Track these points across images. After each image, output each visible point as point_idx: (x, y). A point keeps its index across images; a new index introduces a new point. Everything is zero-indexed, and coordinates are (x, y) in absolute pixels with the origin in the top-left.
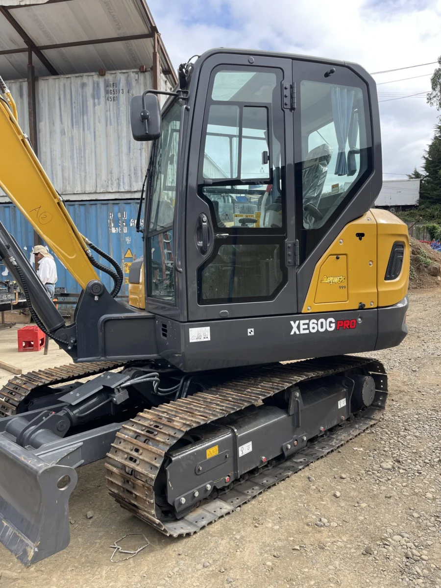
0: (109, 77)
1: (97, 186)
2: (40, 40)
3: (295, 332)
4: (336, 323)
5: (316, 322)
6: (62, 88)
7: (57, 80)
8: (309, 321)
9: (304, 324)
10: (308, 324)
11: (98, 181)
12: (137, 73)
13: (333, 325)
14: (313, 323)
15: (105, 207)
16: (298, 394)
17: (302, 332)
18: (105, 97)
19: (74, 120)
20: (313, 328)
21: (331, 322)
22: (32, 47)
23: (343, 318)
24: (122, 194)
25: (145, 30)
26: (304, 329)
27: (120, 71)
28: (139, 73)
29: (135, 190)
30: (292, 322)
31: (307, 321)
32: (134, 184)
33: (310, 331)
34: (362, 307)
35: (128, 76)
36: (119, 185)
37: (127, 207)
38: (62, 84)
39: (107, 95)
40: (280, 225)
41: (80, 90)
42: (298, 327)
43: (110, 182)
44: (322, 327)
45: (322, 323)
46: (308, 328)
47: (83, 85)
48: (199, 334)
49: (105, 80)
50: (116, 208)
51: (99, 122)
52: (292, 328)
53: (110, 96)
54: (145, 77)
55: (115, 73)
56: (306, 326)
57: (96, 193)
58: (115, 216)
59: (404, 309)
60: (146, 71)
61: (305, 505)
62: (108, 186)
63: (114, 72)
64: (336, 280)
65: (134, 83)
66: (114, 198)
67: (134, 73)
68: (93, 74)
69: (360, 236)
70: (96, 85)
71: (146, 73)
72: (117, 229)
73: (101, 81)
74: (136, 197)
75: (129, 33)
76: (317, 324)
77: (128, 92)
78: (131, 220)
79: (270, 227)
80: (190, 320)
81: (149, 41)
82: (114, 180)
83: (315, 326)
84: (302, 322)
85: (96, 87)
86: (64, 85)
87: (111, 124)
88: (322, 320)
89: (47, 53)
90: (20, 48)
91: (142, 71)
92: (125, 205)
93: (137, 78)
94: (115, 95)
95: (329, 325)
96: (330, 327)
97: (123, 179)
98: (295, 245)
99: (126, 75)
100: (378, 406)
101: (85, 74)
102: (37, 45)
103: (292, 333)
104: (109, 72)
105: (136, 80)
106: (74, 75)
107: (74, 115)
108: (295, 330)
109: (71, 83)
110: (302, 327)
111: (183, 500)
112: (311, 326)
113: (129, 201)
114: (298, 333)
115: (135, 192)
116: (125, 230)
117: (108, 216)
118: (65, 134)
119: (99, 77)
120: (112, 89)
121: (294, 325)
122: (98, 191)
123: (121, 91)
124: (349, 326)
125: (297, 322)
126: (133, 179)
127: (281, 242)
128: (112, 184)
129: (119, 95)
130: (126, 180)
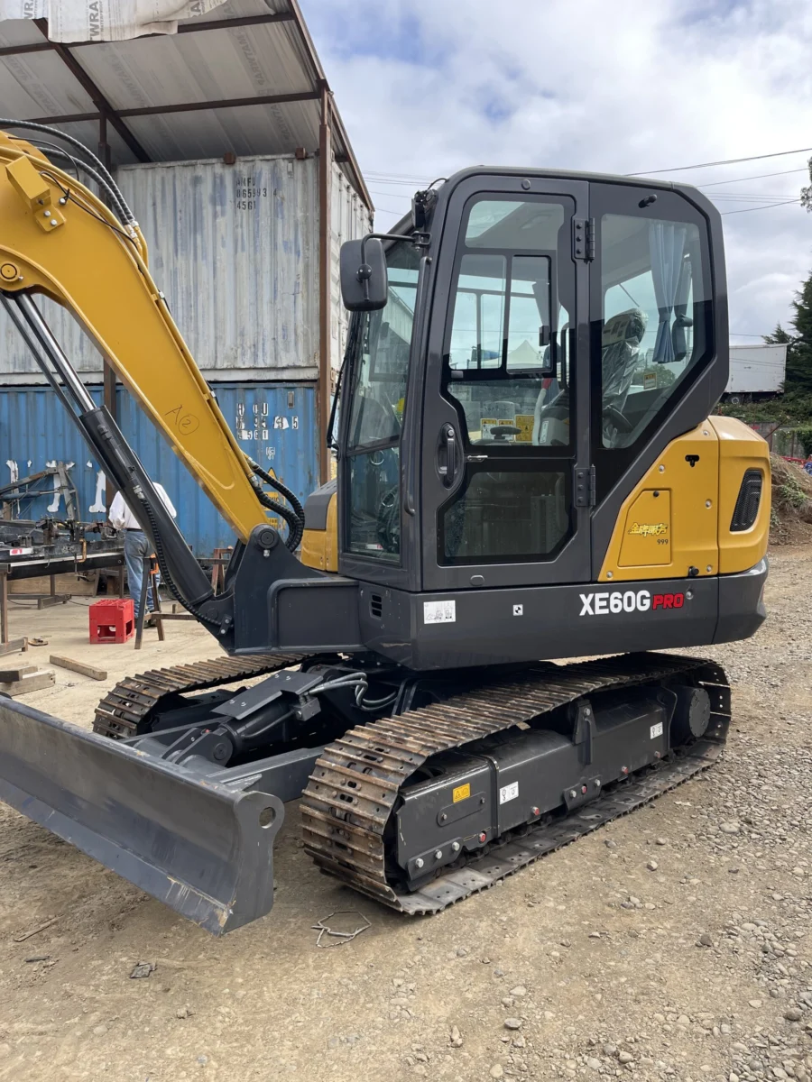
0: (242, 167)
1: (216, 357)
2: (120, 98)
3: (587, 612)
4: (652, 598)
5: (620, 596)
6: (159, 186)
7: (150, 172)
8: (610, 595)
9: (601, 600)
10: (608, 600)
11: (219, 348)
12: (290, 160)
13: (647, 602)
14: (616, 598)
15: (229, 395)
16: (588, 712)
17: (598, 612)
18: (235, 202)
19: (179, 242)
20: (616, 606)
21: (643, 597)
22: (106, 111)
23: (663, 590)
24: (261, 372)
25: (304, 85)
26: (601, 607)
27: (261, 157)
28: (295, 161)
29: (284, 365)
30: (582, 596)
31: (606, 595)
32: (282, 353)
33: (610, 611)
34: (693, 574)
35: (275, 166)
36: (255, 356)
37: (270, 395)
38: (158, 178)
39: (238, 200)
40: (566, 442)
41: (190, 189)
42: (592, 604)
43: (239, 351)
44: (629, 605)
45: (629, 598)
46: (608, 606)
47: (196, 181)
48: (439, 612)
49: (235, 173)
50: (250, 396)
51: (223, 245)
52: (582, 605)
53: (244, 200)
54: (305, 169)
55: (252, 161)
56: (604, 603)
57: (214, 369)
58: (248, 412)
59: (762, 577)
60: (307, 158)
61: (604, 879)
62: (236, 358)
63: (250, 158)
64: (653, 529)
65: (285, 177)
66: (246, 379)
67: (286, 161)
68: (214, 161)
69: (692, 459)
70: (218, 181)
71: (307, 162)
72: (251, 433)
73: (228, 174)
74: (285, 378)
75: (278, 90)
76: (622, 600)
77: (275, 194)
78: (277, 418)
79: (549, 444)
80: (425, 589)
81: (312, 105)
82: (246, 348)
83: (619, 602)
84: (598, 596)
85: (218, 184)
86: (163, 178)
87: (243, 249)
88: (630, 593)
89: (133, 123)
90: (84, 112)
91: (301, 157)
92: (266, 392)
93: (290, 169)
94: (252, 199)
95: (640, 602)
96: (642, 604)
97: (263, 344)
98: (589, 474)
99: (271, 163)
100: (714, 738)
101: (199, 161)
102: (115, 108)
103: (583, 613)
104: (242, 158)
105: (289, 173)
106: (179, 163)
107: (179, 233)
108: (586, 609)
109: (174, 177)
110: (598, 604)
111: (421, 863)
112: (613, 602)
113: (273, 385)
114: (591, 613)
115: (284, 368)
116: (266, 436)
117: (236, 410)
118: (162, 265)
119: (223, 167)
120: (246, 188)
121: (586, 600)
122: (218, 366)
123: (262, 193)
124: (672, 604)
125: (591, 596)
126: (281, 346)
127: (568, 467)
128: (243, 354)
129: (258, 199)
130: (269, 347)
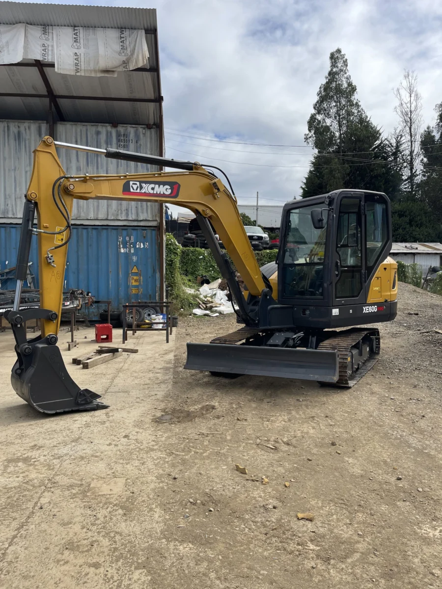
0: (121, 129)
1: (108, 214)
2: (59, 88)
3: (364, 312)
4: (377, 308)
5: (371, 307)
6: (79, 134)
7: (74, 126)
11: (109, 210)
12: (144, 128)
15: (114, 232)
17: (366, 312)
22: (51, 95)
23: (379, 305)
24: (130, 222)
25: (151, 95)
27: (130, 126)
29: (142, 219)
30: (364, 308)
31: (368, 307)
32: (140, 214)
33: (368, 312)
34: (386, 301)
36: (127, 215)
37: (134, 232)
39: (119, 143)
40: (360, 264)
41: (95, 136)
44: (373, 309)
47: (98, 133)
49: (117, 131)
50: (124, 233)
52: (364, 310)
54: (151, 133)
55: (126, 127)
57: (107, 219)
58: (124, 239)
62: (118, 215)
64: (377, 289)
65: (141, 136)
66: (123, 225)
68: (107, 125)
69: (385, 269)
71: (152, 130)
72: (125, 249)
73: (114, 131)
74: (141, 225)
75: (138, 96)
77: (137, 142)
78: (138, 243)
79: (353, 265)
80: (333, 305)
81: (152, 106)
82: (123, 210)
84: (367, 307)
85: (109, 135)
86: (81, 130)
87: (121, 166)
88: (373, 307)
89: (61, 102)
91: (149, 127)
92: (132, 231)
95: (375, 309)
97: (131, 210)
98: (365, 273)
99: (135, 129)
101: (99, 124)
102: (55, 94)
104: (121, 125)
105: (143, 134)
106: (90, 124)
109: (87, 130)
110: (367, 310)
112: (370, 309)
113: (136, 228)
116: (132, 251)
117: (117, 239)
119: (112, 128)
120: (122, 138)
123: (131, 141)
124: (381, 310)
126: (140, 210)
127: (360, 271)
128: (121, 213)
129: (129, 144)
130: (134, 211)
